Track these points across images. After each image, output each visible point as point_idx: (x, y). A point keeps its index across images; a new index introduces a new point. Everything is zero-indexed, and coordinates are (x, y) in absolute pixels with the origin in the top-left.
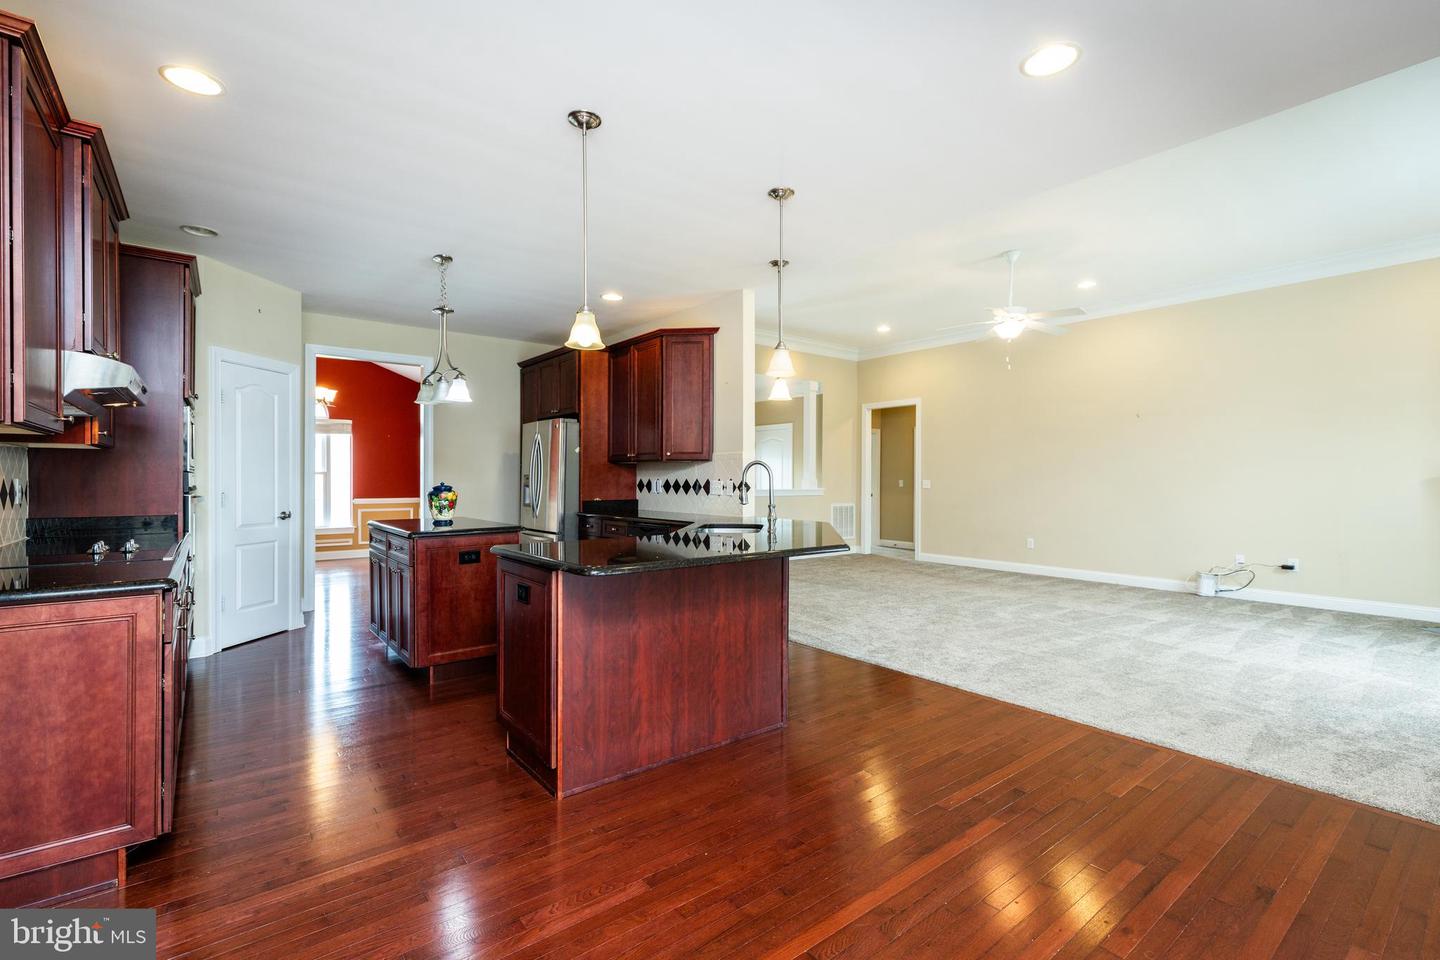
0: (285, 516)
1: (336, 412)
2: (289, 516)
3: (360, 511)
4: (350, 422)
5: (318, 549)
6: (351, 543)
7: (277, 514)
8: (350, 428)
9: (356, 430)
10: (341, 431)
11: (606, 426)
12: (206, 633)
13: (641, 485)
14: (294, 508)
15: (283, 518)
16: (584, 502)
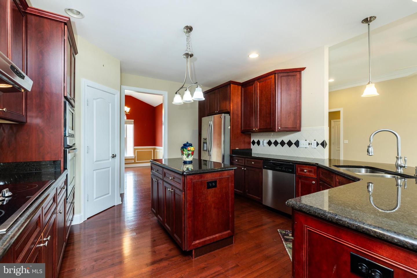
0: (114, 156)
1: (129, 116)
2: (115, 156)
3: (136, 151)
4: (133, 120)
5: (126, 164)
6: (133, 162)
7: (111, 155)
8: (133, 123)
9: (135, 123)
10: (129, 124)
11: (240, 117)
12: (80, 212)
13: (254, 143)
14: (117, 153)
15: (113, 157)
16: (232, 150)
